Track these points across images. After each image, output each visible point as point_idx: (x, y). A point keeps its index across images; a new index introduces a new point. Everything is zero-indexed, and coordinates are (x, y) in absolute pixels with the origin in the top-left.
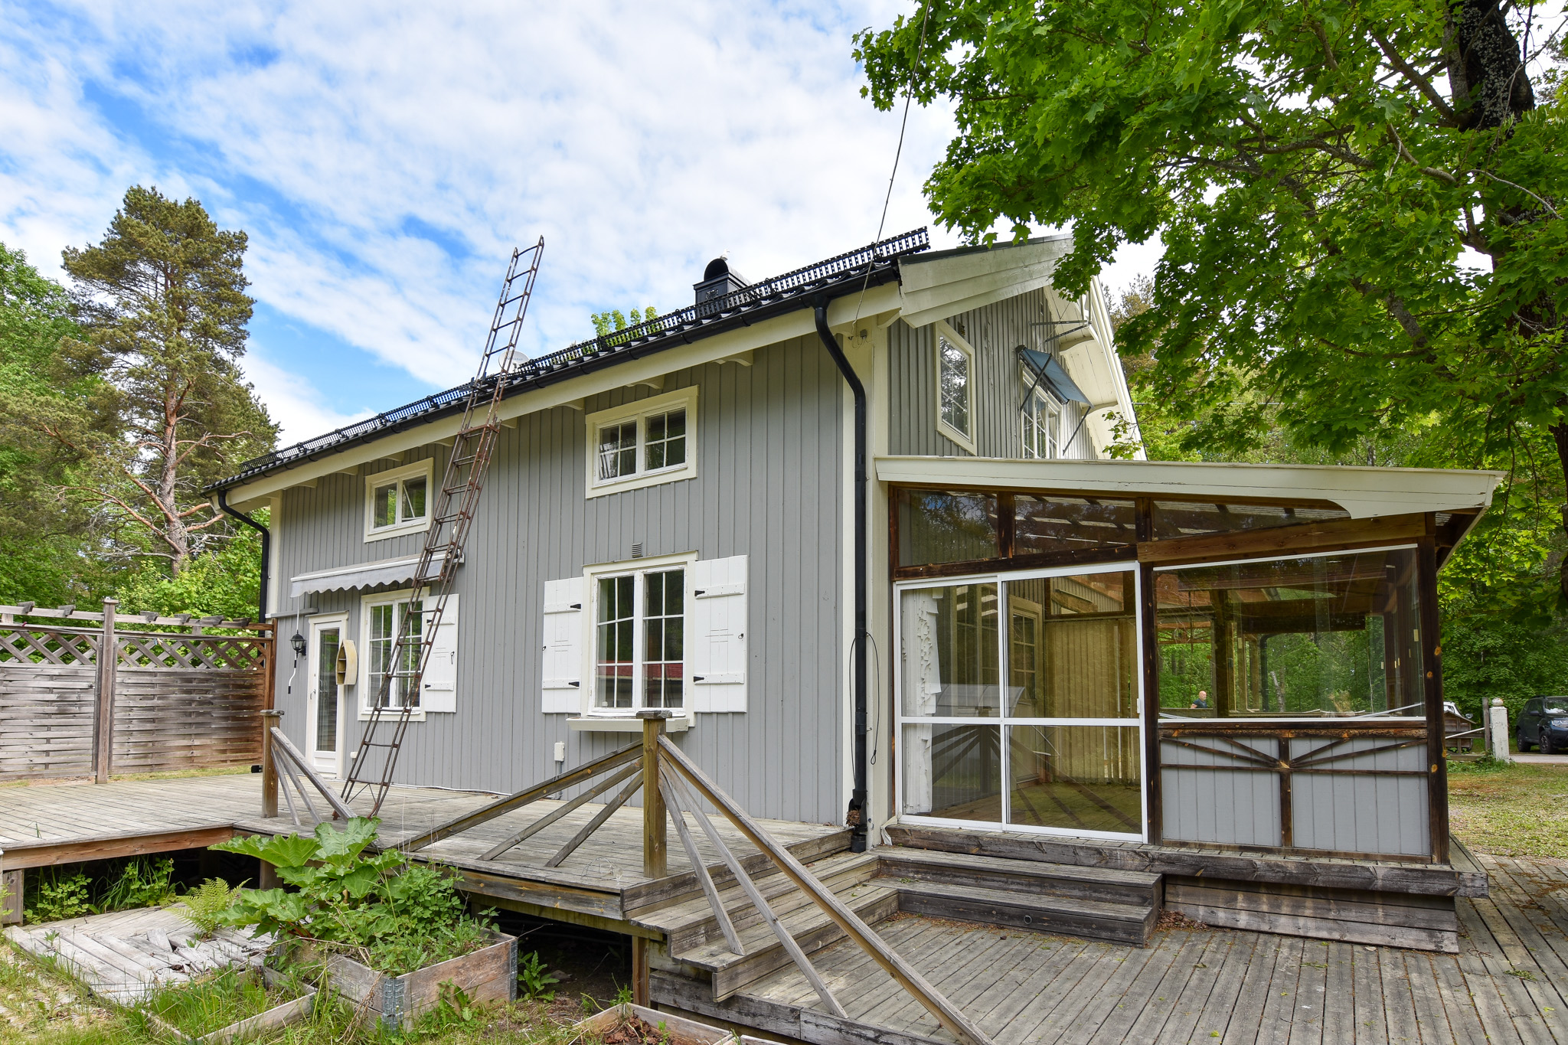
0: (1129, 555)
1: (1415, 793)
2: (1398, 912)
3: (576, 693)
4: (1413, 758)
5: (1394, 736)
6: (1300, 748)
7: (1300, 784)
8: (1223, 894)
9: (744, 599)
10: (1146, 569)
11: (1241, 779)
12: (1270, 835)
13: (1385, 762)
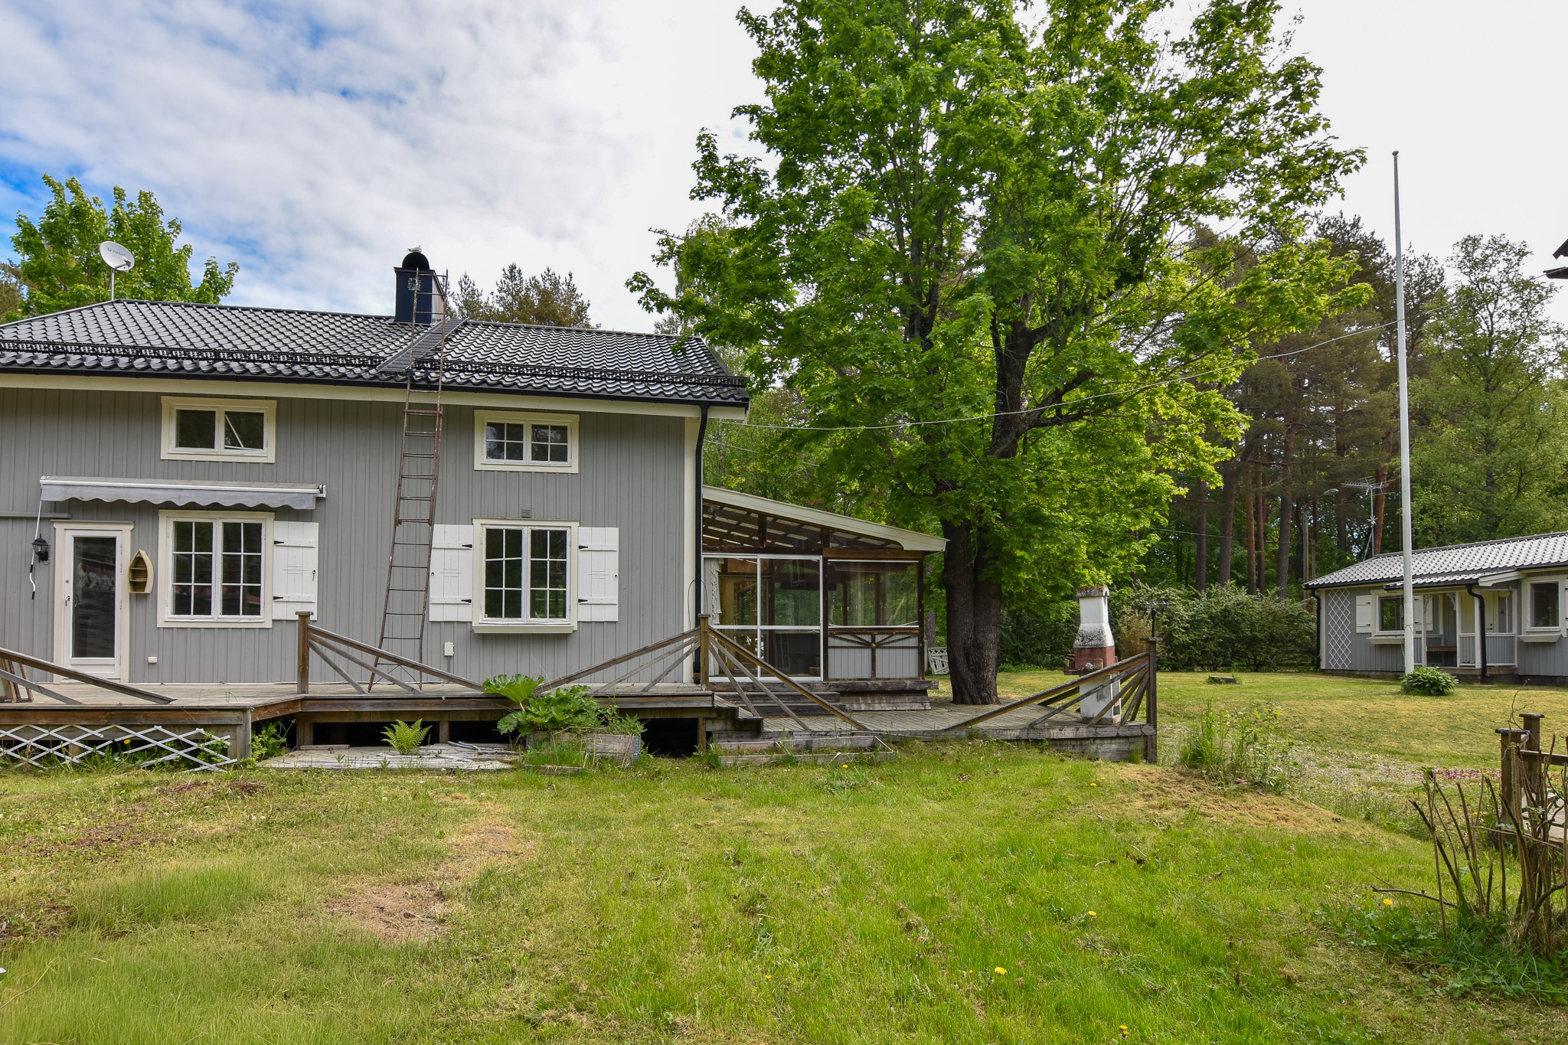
0: (819, 552)
1: (914, 653)
2: (912, 698)
3: (469, 607)
4: (913, 642)
5: (908, 633)
6: (879, 638)
7: (878, 651)
8: (854, 698)
9: (617, 553)
10: (825, 560)
11: (858, 651)
12: (867, 674)
13: (905, 643)
